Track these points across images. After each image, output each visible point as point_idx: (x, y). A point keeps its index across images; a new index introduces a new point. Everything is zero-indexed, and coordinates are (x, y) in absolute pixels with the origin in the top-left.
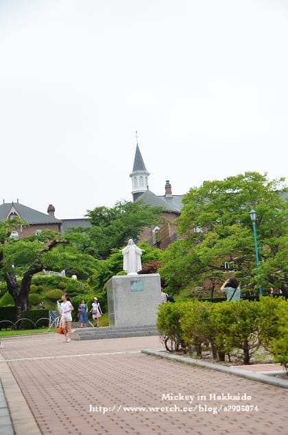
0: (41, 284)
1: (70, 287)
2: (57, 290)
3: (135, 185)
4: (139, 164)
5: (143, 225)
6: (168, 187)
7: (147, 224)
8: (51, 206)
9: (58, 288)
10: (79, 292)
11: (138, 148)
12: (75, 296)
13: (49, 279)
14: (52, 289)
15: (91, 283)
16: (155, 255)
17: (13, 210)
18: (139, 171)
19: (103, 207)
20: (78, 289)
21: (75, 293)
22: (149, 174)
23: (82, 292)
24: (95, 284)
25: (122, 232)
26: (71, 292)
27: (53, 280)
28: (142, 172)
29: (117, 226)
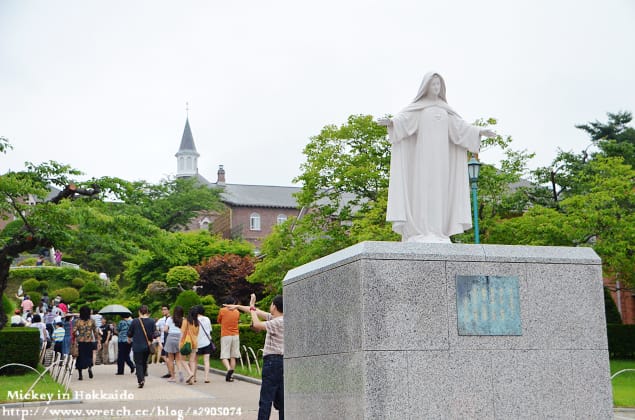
0: (45, 278)
1: (90, 286)
2: (70, 289)
3: (181, 167)
4: (187, 142)
5: (199, 208)
6: (221, 173)
7: (204, 208)
9: (72, 286)
10: (102, 294)
11: (187, 124)
12: (95, 299)
13: (58, 271)
14: (62, 286)
15: (122, 282)
16: (222, 247)
18: (186, 151)
19: (144, 182)
20: (101, 290)
21: (96, 295)
22: (198, 155)
23: (107, 294)
24: (128, 284)
25: (169, 216)
26: (90, 293)
27: (64, 274)
28: (190, 151)
29: (162, 207)
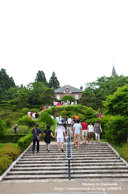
8: (81, 86)
10: (94, 116)
13: (75, 107)
17: (67, 87)
